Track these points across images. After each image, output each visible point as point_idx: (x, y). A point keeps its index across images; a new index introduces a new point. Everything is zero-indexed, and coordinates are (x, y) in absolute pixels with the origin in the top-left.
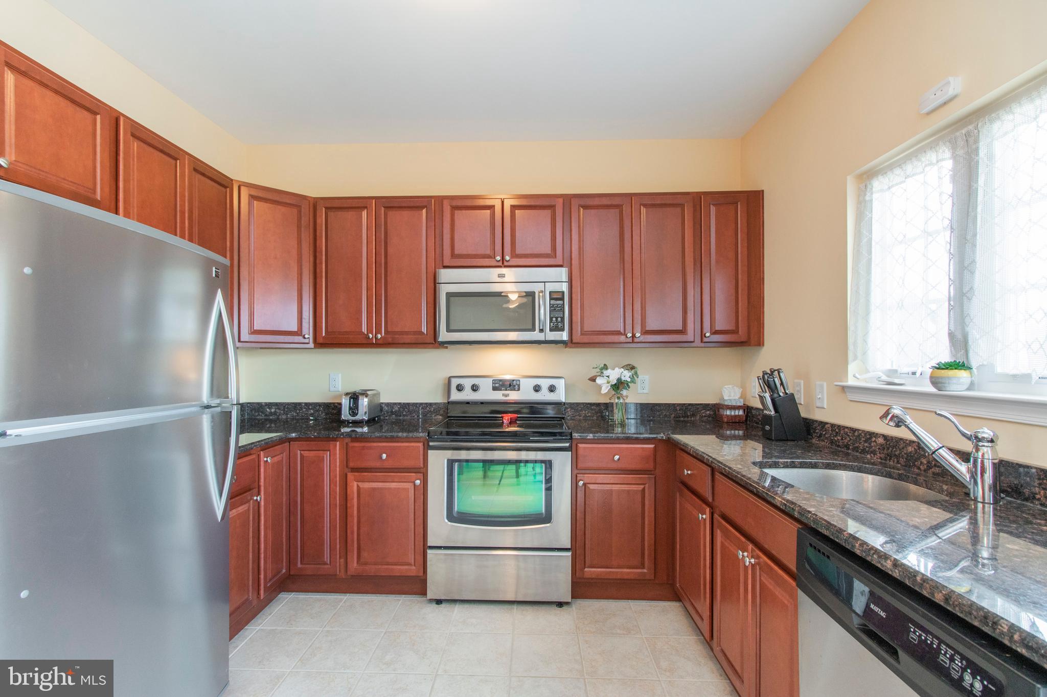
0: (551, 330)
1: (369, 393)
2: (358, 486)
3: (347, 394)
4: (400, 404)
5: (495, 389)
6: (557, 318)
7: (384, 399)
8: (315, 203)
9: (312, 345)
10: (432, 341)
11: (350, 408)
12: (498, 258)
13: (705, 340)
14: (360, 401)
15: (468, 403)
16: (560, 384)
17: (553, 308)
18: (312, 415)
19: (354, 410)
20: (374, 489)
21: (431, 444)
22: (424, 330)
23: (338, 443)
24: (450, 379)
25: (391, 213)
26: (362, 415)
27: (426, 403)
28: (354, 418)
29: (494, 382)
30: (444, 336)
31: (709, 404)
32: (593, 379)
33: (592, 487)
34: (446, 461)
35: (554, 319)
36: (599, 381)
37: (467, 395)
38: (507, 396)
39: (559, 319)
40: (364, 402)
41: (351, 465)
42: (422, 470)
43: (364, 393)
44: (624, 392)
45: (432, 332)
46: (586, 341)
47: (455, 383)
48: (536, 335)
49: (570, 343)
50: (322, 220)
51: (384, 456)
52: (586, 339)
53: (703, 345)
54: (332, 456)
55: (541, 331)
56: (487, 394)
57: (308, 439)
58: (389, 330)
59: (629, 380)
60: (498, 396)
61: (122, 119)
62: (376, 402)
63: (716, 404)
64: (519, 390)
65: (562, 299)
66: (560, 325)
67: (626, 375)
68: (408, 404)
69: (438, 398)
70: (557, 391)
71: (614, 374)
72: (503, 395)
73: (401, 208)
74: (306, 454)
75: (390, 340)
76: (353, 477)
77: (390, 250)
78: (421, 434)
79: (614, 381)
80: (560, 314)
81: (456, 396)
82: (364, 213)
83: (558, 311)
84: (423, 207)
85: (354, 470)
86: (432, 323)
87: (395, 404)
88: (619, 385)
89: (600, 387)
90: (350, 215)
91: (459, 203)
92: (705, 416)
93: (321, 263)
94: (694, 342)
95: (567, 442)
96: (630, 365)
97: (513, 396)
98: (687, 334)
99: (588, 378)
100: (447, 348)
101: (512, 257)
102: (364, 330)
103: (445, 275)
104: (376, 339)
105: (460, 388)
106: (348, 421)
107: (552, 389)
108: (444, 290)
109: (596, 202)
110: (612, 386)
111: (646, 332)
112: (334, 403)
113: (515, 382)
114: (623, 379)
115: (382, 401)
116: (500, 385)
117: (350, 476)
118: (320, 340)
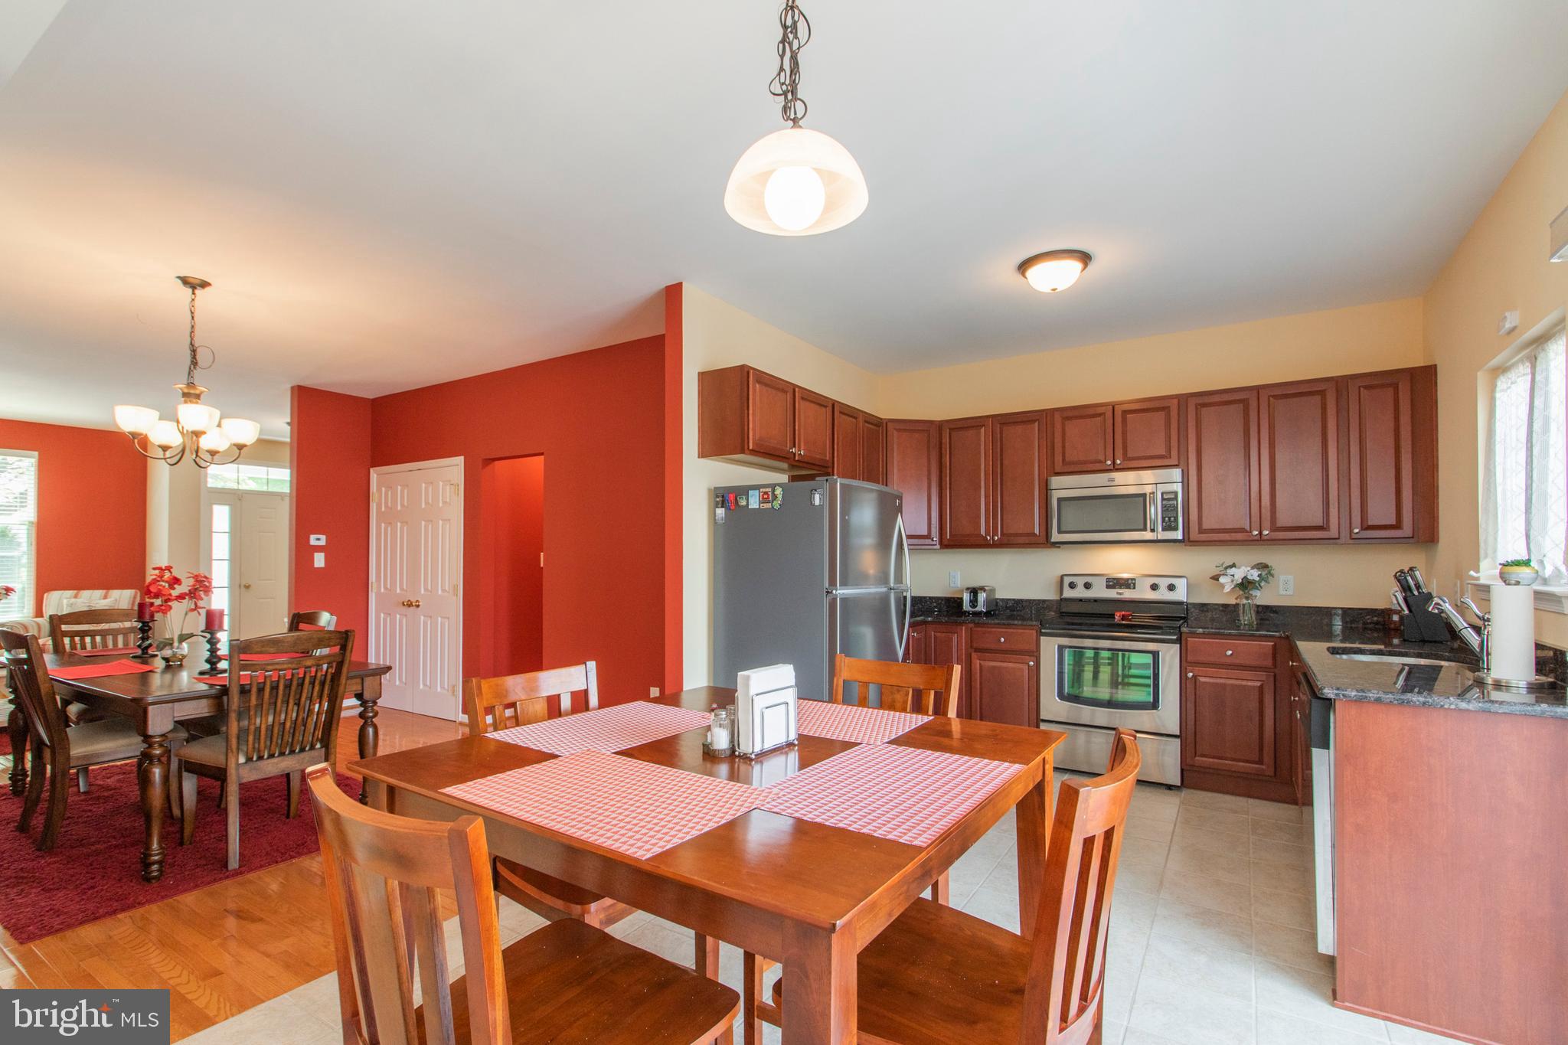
0: (1163, 530)
1: (986, 588)
2: (980, 664)
3: (968, 589)
4: (1014, 600)
5: (1108, 587)
6: (1169, 518)
7: (999, 595)
8: (940, 426)
9: (938, 547)
10: (1045, 542)
11: (971, 601)
12: (1109, 462)
13: (1354, 536)
14: (979, 595)
15: (1081, 600)
16: (1181, 584)
17: (1165, 508)
18: (936, 607)
19: (974, 602)
20: (994, 667)
21: (1043, 631)
22: (1037, 531)
23: (964, 628)
24: (1062, 577)
25: (1005, 428)
26: (981, 607)
27: (1039, 600)
28: (974, 610)
29: (1108, 580)
30: (1056, 537)
31: (1376, 610)
32: (1216, 578)
33: (1202, 679)
34: (1056, 647)
35: (1167, 519)
36: (1222, 580)
37: (1080, 593)
38: (1120, 594)
39: (1172, 519)
40: (982, 597)
41: (975, 645)
42: (1035, 654)
43: (982, 589)
44: (1254, 593)
45: (1044, 533)
46: (1204, 539)
47: (1067, 581)
48: (1148, 535)
49: (1187, 541)
50: (946, 440)
51: (1002, 640)
52: (1204, 537)
53: (1352, 541)
54: (960, 638)
55: (1153, 530)
56: (1100, 592)
57: (940, 623)
58: (1005, 532)
59: (1257, 579)
60: (1112, 594)
61: (836, 404)
62: (992, 597)
63: (1386, 609)
64: (1134, 588)
65: (1176, 498)
66: (1173, 524)
67: (1254, 575)
68: (1022, 600)
69: (1052, 595)
70: (1177, 590)
71: (1239, 574)
72: (1118, 593)
73: (1015, 423)
74: (938, 634)
75: (1006, 542)
76: (976, 656)
77: (1006, 462)
78: (1035, 623)
79: (1238, 578)
80: (1173, 514)
81: (1068, 593)
82: (983, 430)
83: (1172, 510)
84: (1035, 421)
85: (977, 650)
86: (1045, 524)
87: (1010, 599)
88: (1245, 585)
89: (1222, 586)
90: (971, 433)
91: (1070, 414)
92: (1371, 623)
93: (946, 476)
94: (1339, 539)
95: (1175, 635)
96: (1261, 563)
97: (1128, 594)
98: (1329, 531)
99: (1211, 576)
100: (1059, 547)
101: (1124, 460)
102: (983, 532)
103: (1056, 482)
104: (993, 540)
105: (1072, 586)
106: (968, 612)
107: (1171, 588)
108: (1056, 495)
109: (1217, 398)
110: (1237, 585)
111: (1275, 528)
112: (954, 598)
113: (1130, 581)
114: (1249, 577)
115: (997, 597)
116: (1114, 583)
117: (974, 655)
118: (946, 543)
